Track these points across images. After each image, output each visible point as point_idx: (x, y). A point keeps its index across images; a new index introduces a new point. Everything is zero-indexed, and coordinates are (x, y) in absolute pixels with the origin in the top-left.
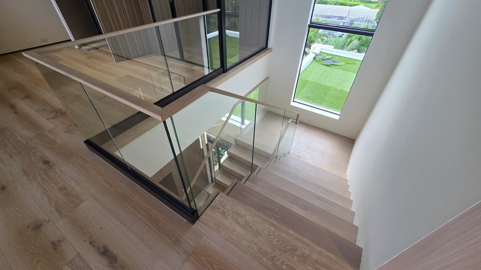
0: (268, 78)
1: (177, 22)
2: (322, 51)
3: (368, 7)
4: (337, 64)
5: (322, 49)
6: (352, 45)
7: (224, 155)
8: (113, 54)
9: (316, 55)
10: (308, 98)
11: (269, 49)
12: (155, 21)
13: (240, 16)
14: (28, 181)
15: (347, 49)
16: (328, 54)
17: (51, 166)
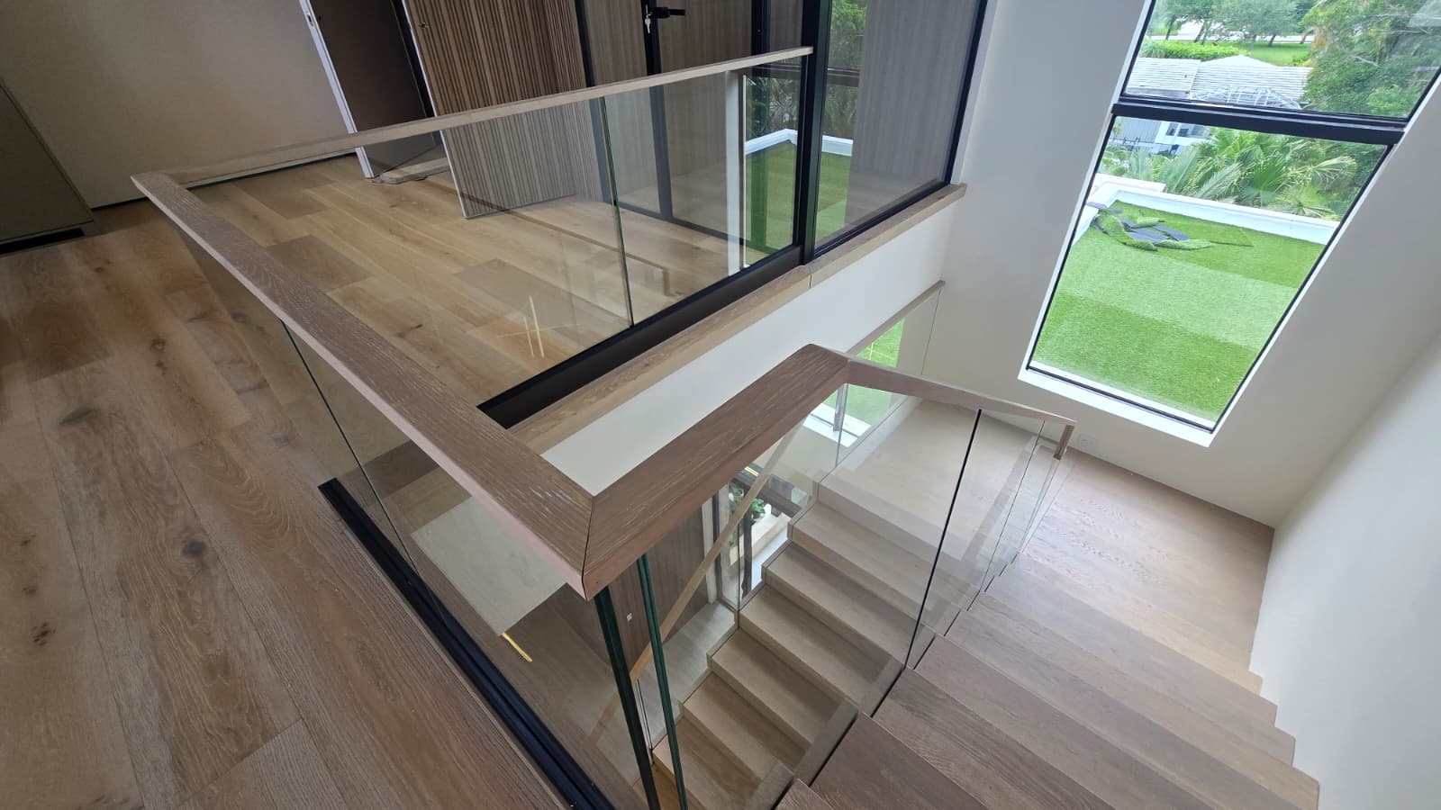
0: (940, 284)
1: (661, 87)
2: (1120, 199)
3: (1267, 61)
4: (1180, 243)
5: (1119, 191)
6: (1217, 183)
7: (762, 515)
8: (462, 195)
9: (1099, 212)
10: (1081, 360)
11: (956, 188)
12: (590, 83)
13: (861, 81)
14: (122, 616)
15: (1201, 194)
16: (1143, 211)
17: (204, 567)
